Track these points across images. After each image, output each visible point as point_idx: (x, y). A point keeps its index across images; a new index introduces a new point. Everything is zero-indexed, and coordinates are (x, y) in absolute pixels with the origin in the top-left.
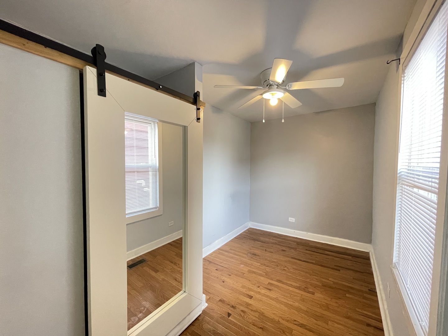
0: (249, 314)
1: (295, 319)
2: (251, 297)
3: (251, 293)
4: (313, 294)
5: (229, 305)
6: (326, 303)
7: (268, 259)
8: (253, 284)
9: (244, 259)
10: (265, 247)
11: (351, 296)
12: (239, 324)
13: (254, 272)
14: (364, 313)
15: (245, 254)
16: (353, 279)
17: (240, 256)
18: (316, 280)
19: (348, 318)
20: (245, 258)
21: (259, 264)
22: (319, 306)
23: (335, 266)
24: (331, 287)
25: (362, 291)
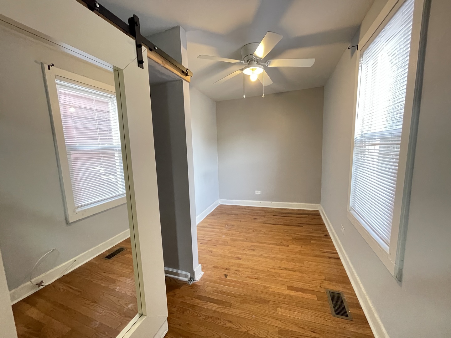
0: (243, 271)
1: (280, 266)
2: (240, 259)
3: (239, 256)
4: (288, 246)
5: (223, 268)
6: (299, 250)
7: (245, 227)
8: (238, 249)
9: (224, 231)
10: (239, 218)
11: (314, 242)
12: (237, 280)
13: (236, 240)
14: (325, 251)
15: (223, 226)
16: (313, 230)
17: (219, 229)
18: (287, 236)
19: (316, 256)
20: (224, 229)
21: (238, 232)
22: (294, 253)
23: (298, 223)
24: (300, 239)
25: (320, 237)
